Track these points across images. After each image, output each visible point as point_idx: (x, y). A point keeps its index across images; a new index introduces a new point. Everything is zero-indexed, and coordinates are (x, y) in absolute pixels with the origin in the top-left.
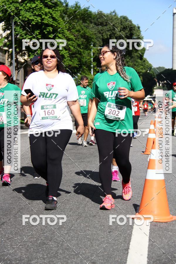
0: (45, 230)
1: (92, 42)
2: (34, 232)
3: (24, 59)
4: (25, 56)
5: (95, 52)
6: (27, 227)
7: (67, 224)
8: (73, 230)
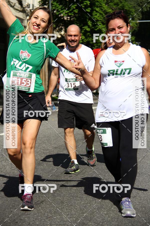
0: (84, 210)
1: (131, 16)
2: (73, 212)
3: (61, 35)
4: (61, 32)
5: (133, 26)
6: (66, 207)
7: (106, 204)
8: (113, 210)
